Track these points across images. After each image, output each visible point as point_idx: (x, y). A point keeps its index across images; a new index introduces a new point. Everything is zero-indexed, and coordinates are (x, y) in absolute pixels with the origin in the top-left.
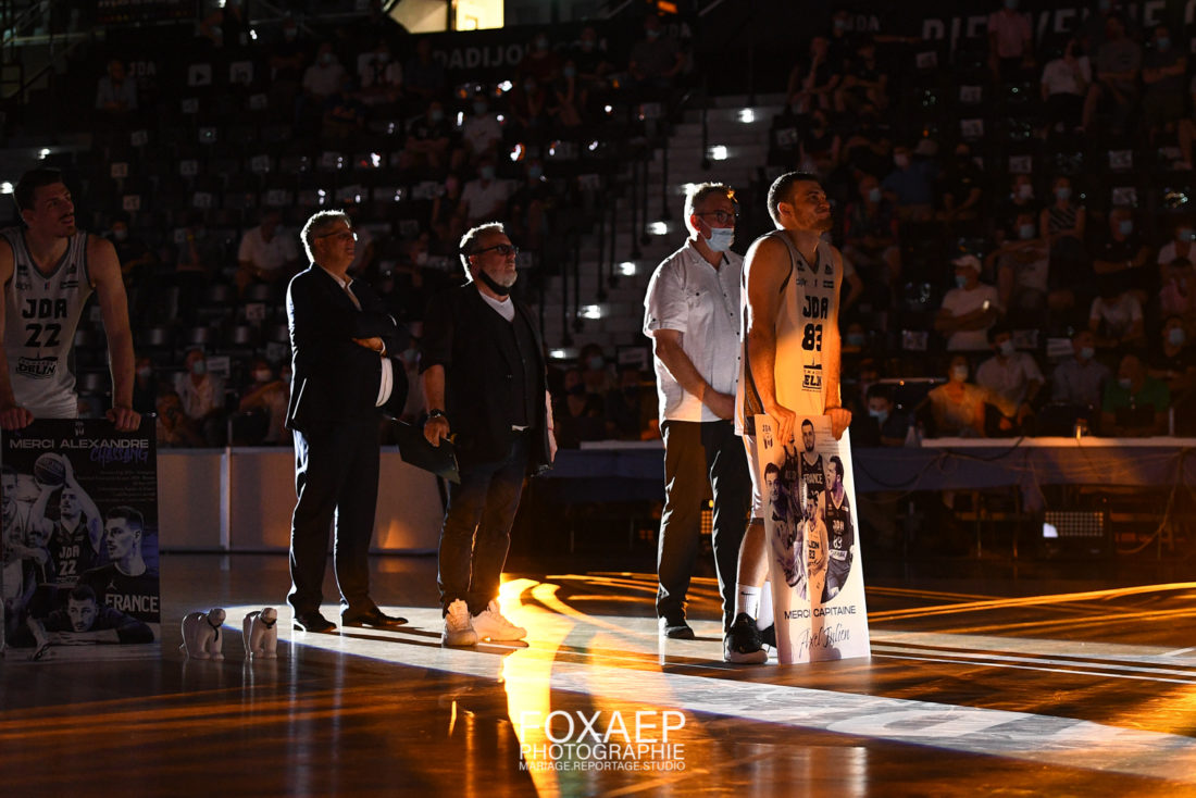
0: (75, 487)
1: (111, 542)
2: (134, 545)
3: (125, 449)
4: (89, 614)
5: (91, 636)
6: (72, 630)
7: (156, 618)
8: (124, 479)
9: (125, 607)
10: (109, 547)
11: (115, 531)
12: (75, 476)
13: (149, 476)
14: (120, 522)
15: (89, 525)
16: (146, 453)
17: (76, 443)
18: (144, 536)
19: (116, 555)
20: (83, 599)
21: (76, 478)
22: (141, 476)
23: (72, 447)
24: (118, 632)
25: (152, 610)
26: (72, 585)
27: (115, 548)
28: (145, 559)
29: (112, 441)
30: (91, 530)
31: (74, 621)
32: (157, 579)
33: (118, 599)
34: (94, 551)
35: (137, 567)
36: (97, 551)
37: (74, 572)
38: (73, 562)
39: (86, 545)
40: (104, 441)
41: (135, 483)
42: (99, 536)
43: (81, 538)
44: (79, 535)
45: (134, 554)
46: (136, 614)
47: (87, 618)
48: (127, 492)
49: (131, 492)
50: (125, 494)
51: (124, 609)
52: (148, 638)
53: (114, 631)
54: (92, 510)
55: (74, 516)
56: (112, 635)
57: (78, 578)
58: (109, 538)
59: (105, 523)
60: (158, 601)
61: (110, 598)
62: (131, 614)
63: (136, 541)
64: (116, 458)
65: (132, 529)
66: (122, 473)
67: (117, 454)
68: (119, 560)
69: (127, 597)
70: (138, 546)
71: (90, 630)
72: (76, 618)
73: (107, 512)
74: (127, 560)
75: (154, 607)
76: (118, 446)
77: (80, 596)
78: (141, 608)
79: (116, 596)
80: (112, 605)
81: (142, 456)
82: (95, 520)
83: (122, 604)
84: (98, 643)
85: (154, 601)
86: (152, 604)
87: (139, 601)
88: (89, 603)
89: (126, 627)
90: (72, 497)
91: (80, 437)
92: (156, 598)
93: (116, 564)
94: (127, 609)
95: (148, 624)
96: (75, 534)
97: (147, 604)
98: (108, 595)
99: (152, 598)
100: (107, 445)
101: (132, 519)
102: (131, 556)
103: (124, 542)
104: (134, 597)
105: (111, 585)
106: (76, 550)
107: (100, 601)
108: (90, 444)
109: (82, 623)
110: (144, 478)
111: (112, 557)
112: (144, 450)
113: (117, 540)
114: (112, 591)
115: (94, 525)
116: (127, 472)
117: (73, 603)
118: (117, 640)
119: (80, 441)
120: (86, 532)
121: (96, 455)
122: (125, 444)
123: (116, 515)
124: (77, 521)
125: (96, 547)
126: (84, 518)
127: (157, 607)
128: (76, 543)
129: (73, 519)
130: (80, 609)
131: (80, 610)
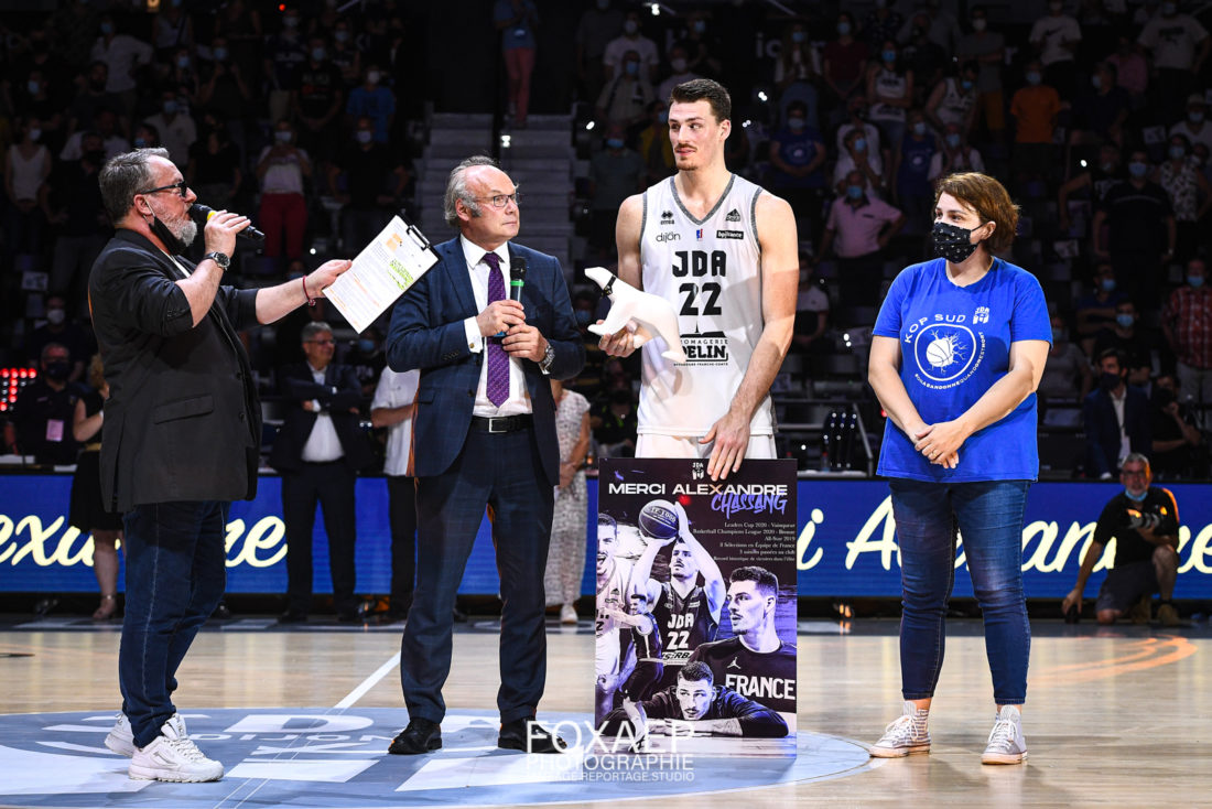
0: (690, 542)
1: (734, 610)
2: (765, 615)
3: (756, 496)
4: (705, 699)
5: (708, 725)
6: (682, 718)
7: (791, 707)
8: (754, 533)
9: (751, 691)
10: (732, 616)
11: (740, 596)
12: (691, 529)
13: (786, 529)
14: (748, 586)
15: (707, 588)
16: (784, 502)
17: (693, 488)
18: (779, 603)
19: (740, 626)
20: (697, 679)
21: (691, 531)
22: (777, 529)
23: (688, 492)
24: (740, 721)
25: (787, 697)
26: (683, 662)
27: (739, 618)
28: (779, 632)
29: (740, 487)
30: (709, 595)
31: (684, 707)
32: (794, 659)
33: (743, 681)
34: (713, 621)
35: (768, 643)
36: (717, 622)
37: (686, 646)
38: (686, 634)
39: (703, 613)
40: (731, 486)
41: (769, 539)
42: (720, 603)
43: (696, 605)
44: (694, 600)
45: (765, 626)
46: (766, 700)
47: (702, 704)
48: (758, 549)
49: (764, 549)
50: (755, 552)
51: (749, 694)
52: (780, 731)
53: (736, 720)
54: (712, 571)
55: (686, 578)
56: (733, 725)
57: (691, 653)
58: (732, 605)
59: (728, 586)
60: (794, 686)
61: (732, 680)
62: (759, 700)
63: (768, 610)
64: (745, 507)
65: (763, 595)
66: (752, 526)
67: (746, 503)
68: (744, 633)
69: (754, 679)
70: (771, 616)
71: (706, 717)
72: (686, 703)
73: (731, 572)
74: (756, 633)
75: (790, 693)
76: (747, 493)
77: (692, 676)
78: (772, 693)
79: (740, 677)
80: (734, 688)
81: (779, 505)
82: (715, 582)
83: (748, 687)
84: (714, 734)
85: (790, 685)
86: (787, 689)
87: (770, 685)
88: (705, 685)
89: (752, 716)
90: (686, 553)
91: (699, 481)
92: (793, 682)
93: (741, 637)
94: (754, 694)
95: (781, 714)
96: (687, 601)
97: (780, 689)
98: (728, 676)
99: (787, 682)
100: (733, 491)
101: (764, 582)
102: (761, 628)
103: (752, 611)
104: (763, 679)
105: (734, 663)
106: (690, 619)
107: (718, 682)
108: (710, 489)
109: (694, 709)
110: (781, 532)
111: (735, 629)
112: (781, 498)
113: (743, 607)
114: (734, 671)
115: (713, 589)
116: (758, 525)
117: (682, 683)
118: (740, 731)
119: (699, 486)
120: (702, 597)
121: (718, 503)
122: (757, 490)
123: (741, 577)
124: (691, 583)
125: (716, 616)
126: (701, 580)
127: (793, 693)
128: (690, 611)
129: (686, 581)
130: (692, 693)
131: (695, 693)
